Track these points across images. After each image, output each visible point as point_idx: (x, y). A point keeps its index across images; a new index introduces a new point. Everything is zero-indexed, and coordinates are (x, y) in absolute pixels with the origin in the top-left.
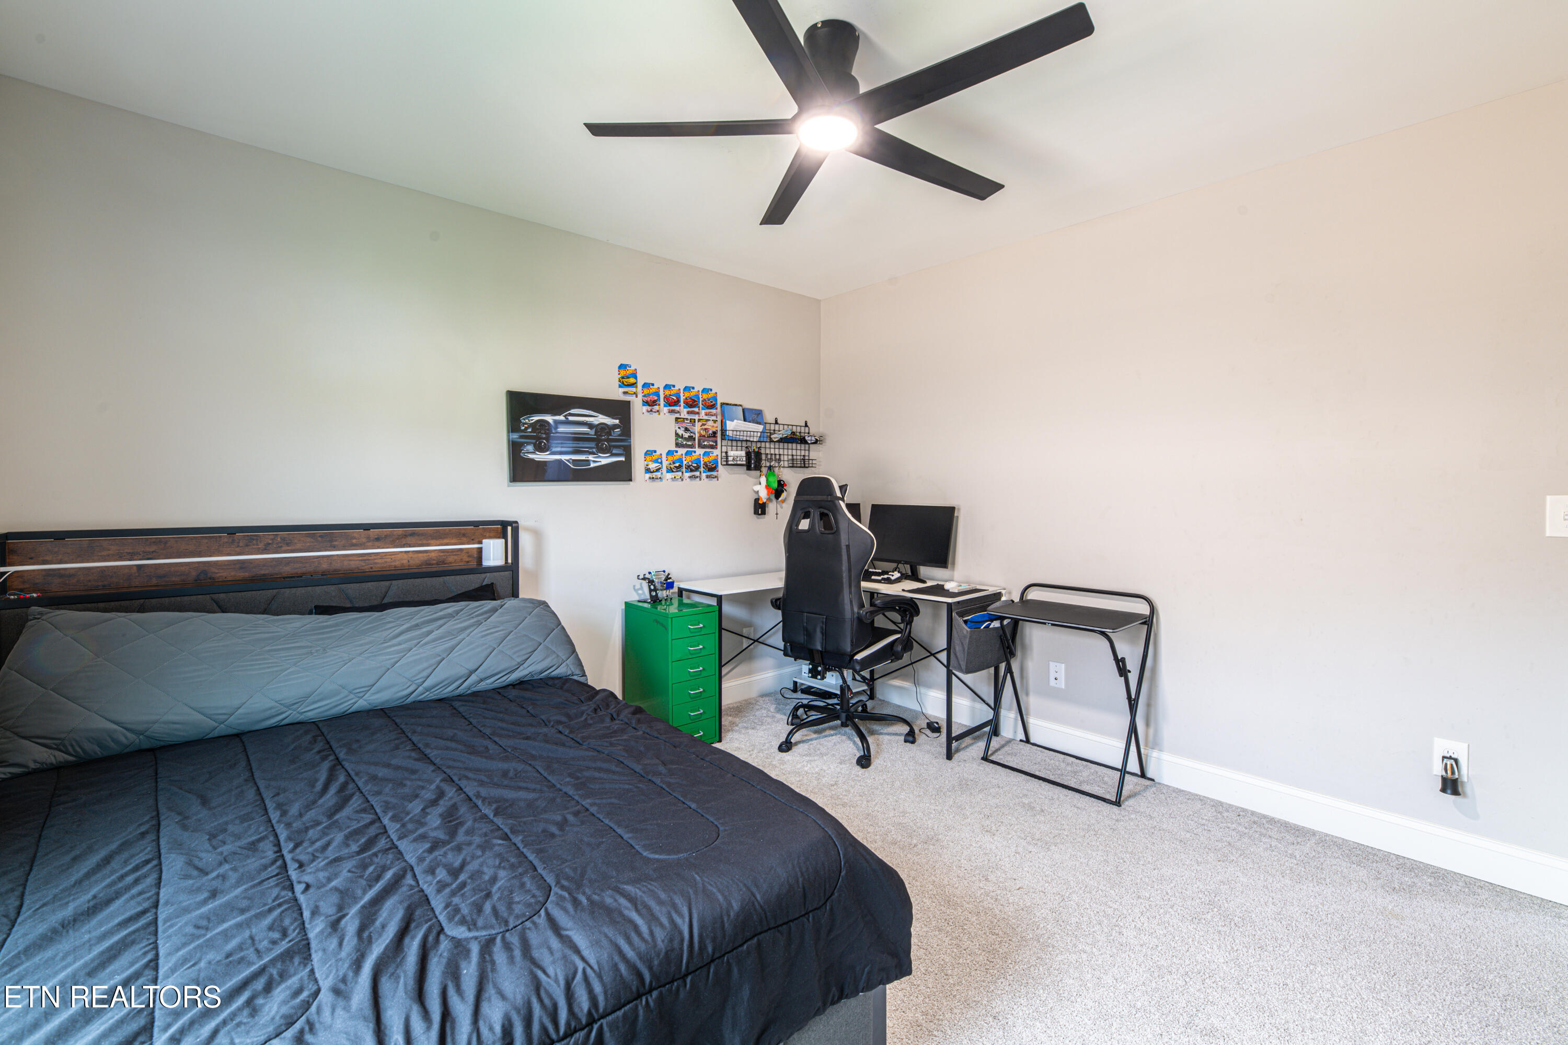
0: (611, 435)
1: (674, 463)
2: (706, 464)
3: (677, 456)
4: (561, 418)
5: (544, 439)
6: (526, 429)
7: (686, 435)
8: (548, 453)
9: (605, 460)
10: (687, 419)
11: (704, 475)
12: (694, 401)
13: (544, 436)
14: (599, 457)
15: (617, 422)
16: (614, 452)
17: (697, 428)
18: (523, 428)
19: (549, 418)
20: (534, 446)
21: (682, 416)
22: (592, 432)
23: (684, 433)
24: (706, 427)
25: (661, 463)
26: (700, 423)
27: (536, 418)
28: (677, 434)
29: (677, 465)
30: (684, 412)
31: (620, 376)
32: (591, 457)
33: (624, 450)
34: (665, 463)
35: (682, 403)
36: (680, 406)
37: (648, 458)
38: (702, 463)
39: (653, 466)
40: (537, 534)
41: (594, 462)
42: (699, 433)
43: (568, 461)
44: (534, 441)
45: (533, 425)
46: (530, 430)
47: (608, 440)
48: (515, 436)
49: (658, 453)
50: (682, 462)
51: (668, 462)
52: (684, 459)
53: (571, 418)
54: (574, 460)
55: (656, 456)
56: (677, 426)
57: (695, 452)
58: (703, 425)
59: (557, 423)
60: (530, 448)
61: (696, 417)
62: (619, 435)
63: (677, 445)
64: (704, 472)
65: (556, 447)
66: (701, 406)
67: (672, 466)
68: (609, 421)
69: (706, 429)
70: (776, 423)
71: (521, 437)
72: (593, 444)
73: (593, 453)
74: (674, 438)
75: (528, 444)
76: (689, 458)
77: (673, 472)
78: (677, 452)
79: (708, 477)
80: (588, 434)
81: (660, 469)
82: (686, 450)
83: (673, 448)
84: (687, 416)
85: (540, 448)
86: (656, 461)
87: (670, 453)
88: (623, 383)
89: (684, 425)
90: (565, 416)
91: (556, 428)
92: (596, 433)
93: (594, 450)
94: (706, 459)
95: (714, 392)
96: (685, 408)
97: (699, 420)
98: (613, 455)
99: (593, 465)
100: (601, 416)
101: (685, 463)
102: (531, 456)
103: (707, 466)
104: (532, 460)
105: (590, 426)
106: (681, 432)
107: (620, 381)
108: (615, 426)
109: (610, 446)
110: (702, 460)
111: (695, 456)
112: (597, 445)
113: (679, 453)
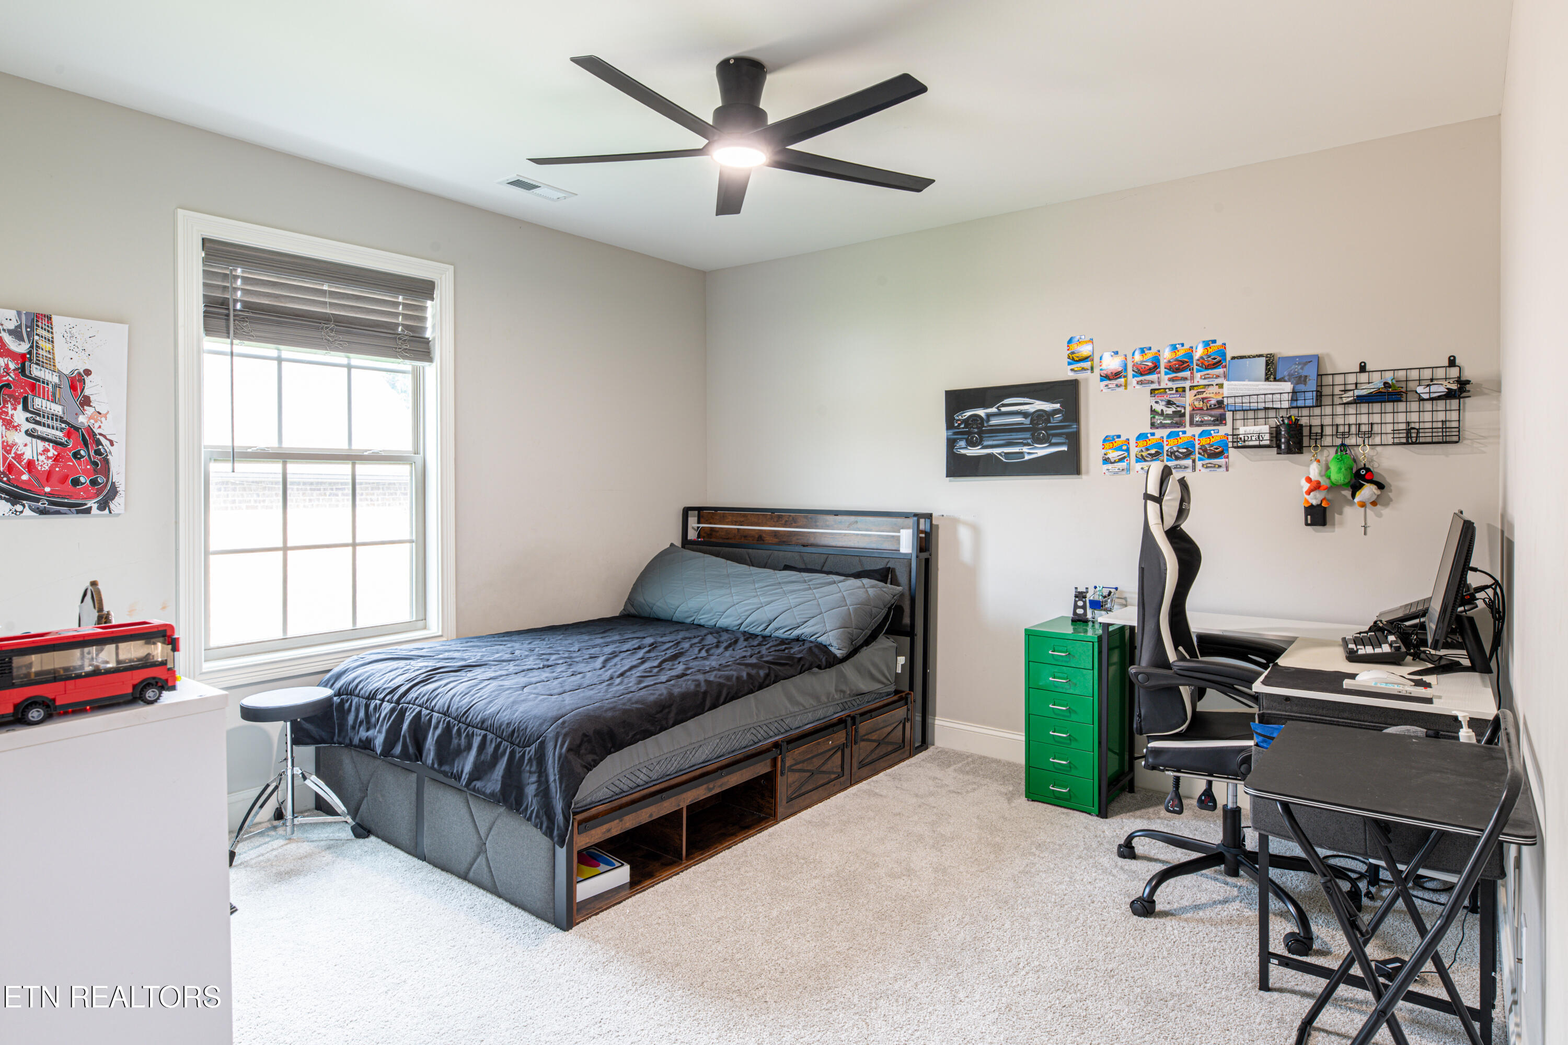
0: (1050, 423)
1: (1147, 449)
2: (1204, 450)
3: (1153, 440)
4: (994, 410)
5: (975, 433)
6: (959, 425)
7: (1170, 411)
8: (979, 447)
9: (1042, 451)
10: (1171, 389)
11: (1199, 464)
12: (1183, 362)
13: (976, 430)
14: (1036, 448)
15: (1058, 406)
16: (1053, 441)
17: (1189, 398)
18: (956, 425)
19: (981, 412)
20: (967, 442)
21: (1163, 386)
22: (1028, 421)
23: (1165, 409)
24: (1204, 395)
25: (1128, 450)
26: (1194, 392)
27: (968, 414)
28: (1153, 411)
29: (1153, 451)
30: (1164, 379)
31: (1069, 352)
32: (1025, 449)
33: (1066, 438)
34: (1134, 450)
35: (1162, 369)
36: (1159, 373)
37: (1107, 445)
38: (1197, 446)
39: (1113, 455)
40: (976, 529)
41: (1029, 453)
42: (1192, 405)
43: (1000, 454)
44: (966, 436)
45: (966, 422)
46: (962, 426)
47: (1046, 429)
48: (951, 432)
49: (1123, 438)
50: (1162, 448)
51: (1138, 449)
52: (1165, 443)
53: (1003, 409)
54: (1006, 453)
55: (1119, 442)
56: (1153, 400)
57: (1184, 432)
58: (1199, 393)
59: (989, 416)
60: (963, 443)
61: (1187, 384)
62: (1061, 421)
63: (1153, 425)
64: (1200, 459)
65: (988, 440)
66: (1195, 367)
67: (1144, 454)
68: (1047, 406)
69: (1203, 399)
70: (1363, 368)
71: (955, 434)
72: (1028, 435)
73: (1028, 444)
74: (1148, 415)
75: (961, 439)
76: (1172, 442)
77: (1145, 461)
78: (1153, 434)
79: (1206, 466)
80: (1022, 424)
81: (1125, 457)
82: (1168, 431)
83: (1147, 429)
84: (1170, 385)
85: (971, 444)
86: (1119, 448)
87: (1141, 437)
88: (1073, 359)
89: (1166, 398)
90: (998, 408)
91: (988, 420)
92: (1031, 422)
93: (1029, 441)
94: (1204, 441)
95: (1219, 343)
96: (1166, 374)
97: (1192, 388)
98: (1052, 445)
99: (1027, 457)
100: (1038, 402)
101: (1166, 448)
102: (963, 451)
103: (1205, 450)
104: (964, 455)
105: (1025, 414)
106: (1158, 408)
107: (1069, 358)
108: (1055, 412)
109: (1049, 435)
110: (1197, 442)
111: (1184, 438)
112: (1033, 435)
113: (1158, 436)
